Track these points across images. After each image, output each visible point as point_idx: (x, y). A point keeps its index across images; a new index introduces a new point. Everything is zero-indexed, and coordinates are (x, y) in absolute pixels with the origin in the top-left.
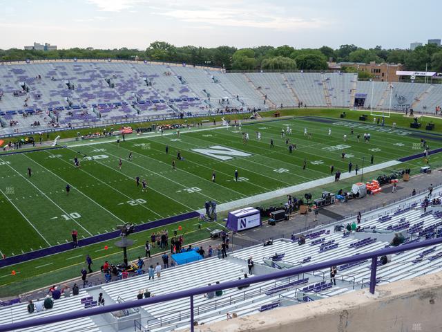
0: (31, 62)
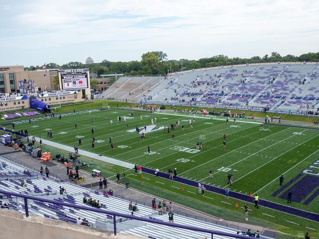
0: (250, 65)
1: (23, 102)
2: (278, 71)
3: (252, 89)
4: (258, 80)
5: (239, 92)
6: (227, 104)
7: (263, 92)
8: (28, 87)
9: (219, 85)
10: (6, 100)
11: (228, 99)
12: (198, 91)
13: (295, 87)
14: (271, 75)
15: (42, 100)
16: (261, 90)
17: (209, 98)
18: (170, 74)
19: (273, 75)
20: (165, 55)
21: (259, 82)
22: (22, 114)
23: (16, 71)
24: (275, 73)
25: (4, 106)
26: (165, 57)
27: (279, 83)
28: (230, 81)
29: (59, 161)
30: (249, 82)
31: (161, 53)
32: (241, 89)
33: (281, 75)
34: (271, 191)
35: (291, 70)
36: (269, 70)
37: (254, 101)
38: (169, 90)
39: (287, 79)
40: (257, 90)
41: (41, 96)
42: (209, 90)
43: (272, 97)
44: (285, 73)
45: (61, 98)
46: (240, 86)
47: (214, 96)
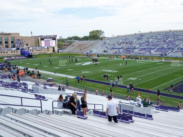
1: (17, 52)
2: (169, 35)
3: (153, 45)
4: (157, 40)
5: (145, 47)
6: (138, 53)
7: (160, 46)
8: (20, 43)
9: (133, 44)
10: (7, 50)
11: (138, 51)
12: (121, 47)
13: (180, 43)
14: (165, 37)
15: (28, 51)
16: (159, 46)
17: (127, 50)
18: (104, 39)
19: (166, 37)
20: (103, 32)
21: (157, 41)
22: (15, 58)
23: (15, 36)
24: (168, 36)
25: (6, 53)
26: (103, 33)
27: (170, 41)
28: (140, 41)
29: (29, 75)
30: (152, 41)
31: (101, 31)
32: (146, 45)
33: (171, 37)
34: (163, 88)
35: (178, 34)
36: (164, 35)
37: (155, 51)
38: (104, 47)
39: (175, 39)
40: (157, 45)
41: (27, 49)
42: (127, 46)
43: (166, 49)
44: (174, 36)
45: (39, 51)
46: (146, 44)
47: (130, 49)
